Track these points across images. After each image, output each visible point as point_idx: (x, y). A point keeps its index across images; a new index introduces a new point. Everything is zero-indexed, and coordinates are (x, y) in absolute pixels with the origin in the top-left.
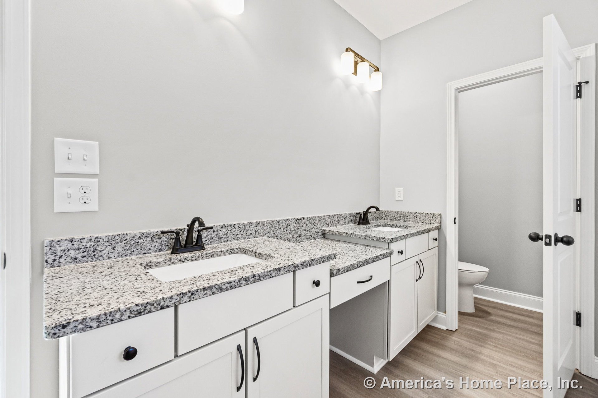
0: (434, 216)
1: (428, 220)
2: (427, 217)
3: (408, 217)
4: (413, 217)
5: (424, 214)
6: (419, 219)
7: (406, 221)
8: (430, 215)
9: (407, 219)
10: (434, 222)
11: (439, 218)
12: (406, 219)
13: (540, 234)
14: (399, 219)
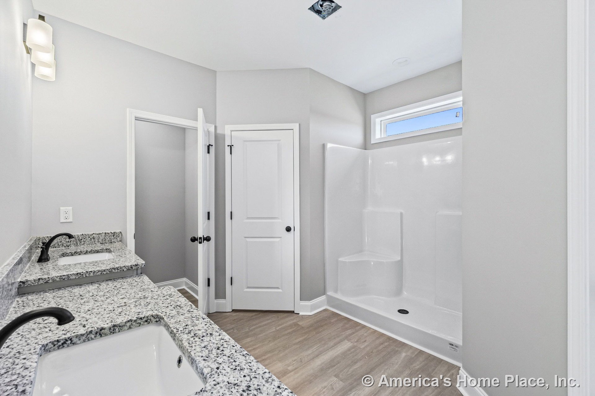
0: (115, 235)
1: (108, 239)
2: (108, 237)
3: (82, 241)
4: (89, 239)
5: (104, 234)
6: (97, 240)
7: (79, 245)
8: (110, 234)
9: (81, 242)
10: (115, 241)
11: (121, 236)
12: (79, 243)
13: (196, 237)
14: (68, 244)
